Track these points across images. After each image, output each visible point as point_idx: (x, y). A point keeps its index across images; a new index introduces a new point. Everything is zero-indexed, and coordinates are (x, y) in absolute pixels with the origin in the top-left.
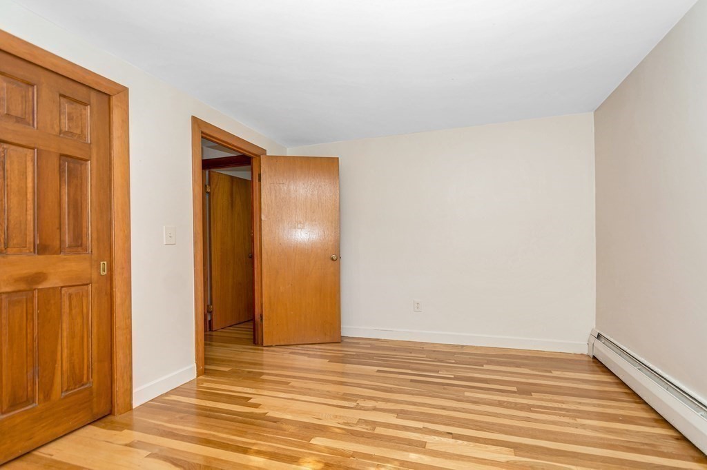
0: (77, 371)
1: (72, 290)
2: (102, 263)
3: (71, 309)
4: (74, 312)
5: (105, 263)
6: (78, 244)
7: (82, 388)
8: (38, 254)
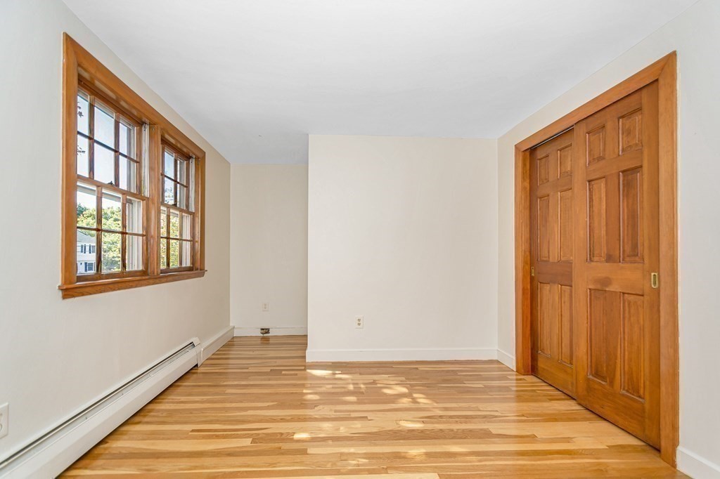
0: (635, 379)
1: (632, 298)
2: (653, 274)
3: (630, 317)
4: (632, 319)
5: (656, 274)
6: (634, 254)
7: (637, 398)
8: (607, 262)
